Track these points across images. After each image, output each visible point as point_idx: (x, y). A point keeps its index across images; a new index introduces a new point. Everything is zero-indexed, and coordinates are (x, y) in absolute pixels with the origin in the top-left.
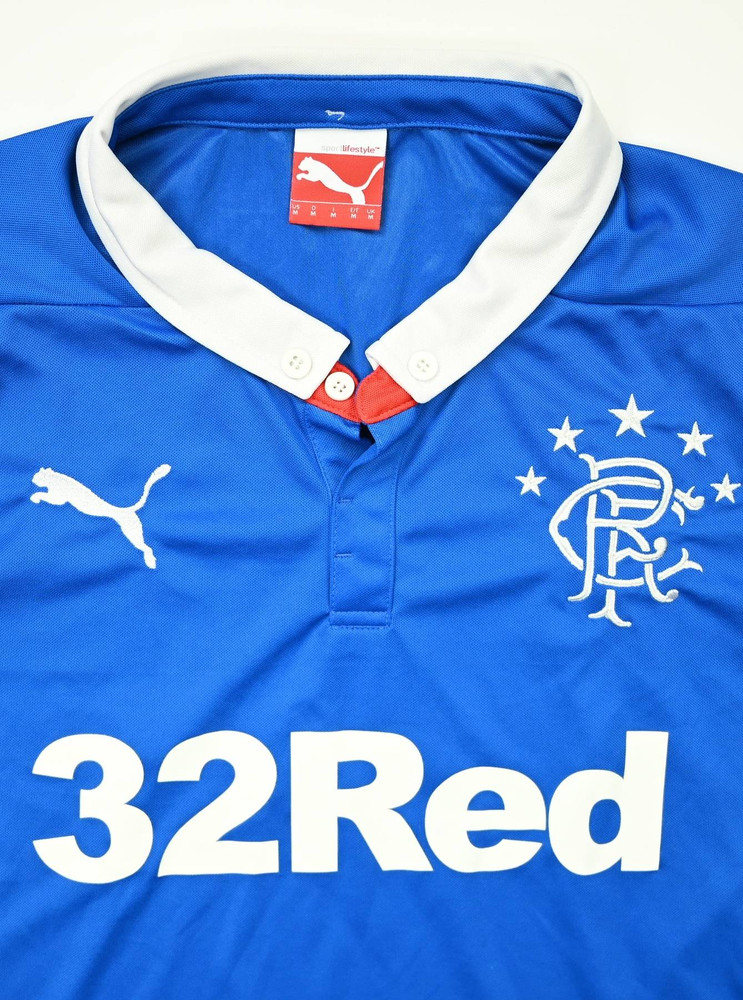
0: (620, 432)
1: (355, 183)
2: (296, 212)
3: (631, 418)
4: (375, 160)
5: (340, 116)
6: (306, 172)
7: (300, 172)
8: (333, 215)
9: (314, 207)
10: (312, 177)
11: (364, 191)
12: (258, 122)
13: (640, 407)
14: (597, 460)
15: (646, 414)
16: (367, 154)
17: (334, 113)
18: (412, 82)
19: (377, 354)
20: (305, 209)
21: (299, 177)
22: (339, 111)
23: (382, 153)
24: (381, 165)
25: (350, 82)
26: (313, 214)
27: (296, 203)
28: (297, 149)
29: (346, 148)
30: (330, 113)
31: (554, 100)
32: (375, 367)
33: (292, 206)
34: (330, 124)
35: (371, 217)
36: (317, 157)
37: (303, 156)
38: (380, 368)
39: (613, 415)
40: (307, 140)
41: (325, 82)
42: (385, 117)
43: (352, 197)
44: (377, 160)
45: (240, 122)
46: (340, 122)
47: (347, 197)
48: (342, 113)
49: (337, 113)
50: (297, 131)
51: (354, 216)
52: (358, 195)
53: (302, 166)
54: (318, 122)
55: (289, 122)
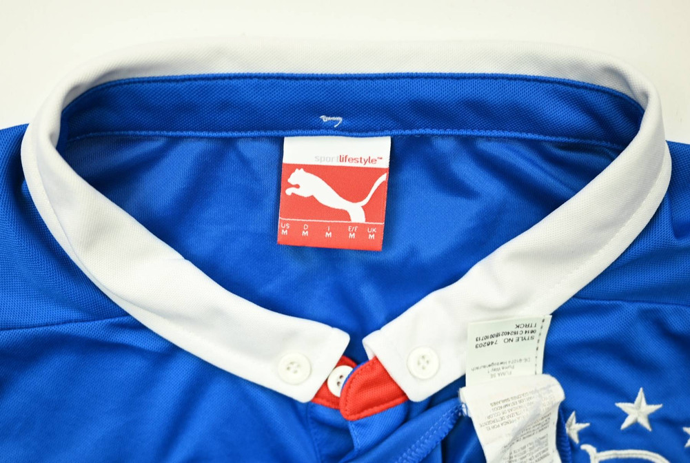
0: (625, 425)
1: (353, 197)
2: (284, 232)
3: (638, 411)
4: (378, 172)
5: (337, 122)
6: (297, 186)
7: (291, 186)
8: (328, 235)
9: (306, 226)
10: (303, 192)
11: (364, 208)
12: (240, 131)
13: (649, 401)
14: (599, 450)
15: (653, 408)
16: (368, 165)
17: (329, 118)
18: (423, 81)
19: (373, 344)
20: (296, 228)
21: (289, 192)
22: (336, 116)
23: (385, 163)
24: (384, 178)
25: (349, 82)
26: (305, 233)
27: (286, 222)
28: (286, 160)
29: (342, 159)
30: (325, 119)
31: (591, 97)
32: (370, 357)
33: (280, 225)
34: (325, 131)
35: (372, 237)
36: (310, 169)
37: (293, 167)
38: (376, 359)
39: (619, 409)
40: (297, 149)
41: (320, 82)
42: (390, 123)
43: (350, 214)
44: (379, 172)
45: (220, 131)
46: (337, 129)
47: (344, 215)
48: (340, 119)
49: (334, 118)
50: (286, 139)
51: (352, 236)
52: (356, 212)
53: (292, 180)
54: (311, 129)
55: (278, 129)
